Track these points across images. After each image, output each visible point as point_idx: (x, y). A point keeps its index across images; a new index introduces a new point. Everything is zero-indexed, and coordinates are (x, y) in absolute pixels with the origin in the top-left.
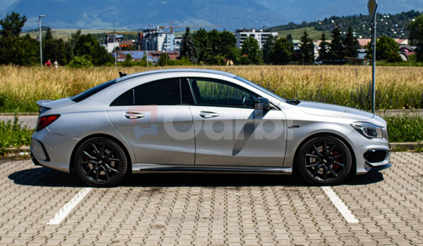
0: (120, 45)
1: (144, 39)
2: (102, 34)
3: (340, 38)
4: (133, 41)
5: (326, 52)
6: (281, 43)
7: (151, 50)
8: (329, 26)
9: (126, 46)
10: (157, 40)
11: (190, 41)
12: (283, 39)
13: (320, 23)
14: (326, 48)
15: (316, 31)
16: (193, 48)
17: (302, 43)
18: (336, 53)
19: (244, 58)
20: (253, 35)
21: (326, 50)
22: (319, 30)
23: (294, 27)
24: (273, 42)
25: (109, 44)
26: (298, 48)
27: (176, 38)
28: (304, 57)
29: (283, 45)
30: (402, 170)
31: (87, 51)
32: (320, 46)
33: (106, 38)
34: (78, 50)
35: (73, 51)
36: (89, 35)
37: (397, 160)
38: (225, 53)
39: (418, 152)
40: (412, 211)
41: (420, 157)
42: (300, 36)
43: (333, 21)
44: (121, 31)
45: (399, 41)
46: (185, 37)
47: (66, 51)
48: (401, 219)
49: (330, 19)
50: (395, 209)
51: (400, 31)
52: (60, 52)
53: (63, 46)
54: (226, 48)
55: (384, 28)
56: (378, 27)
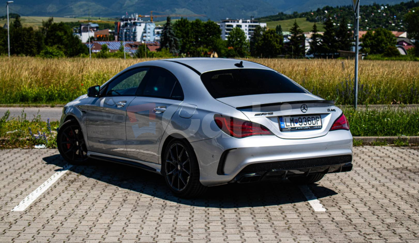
0: (95, 35)
1: (121, 29)
2: (77, 23)
3: (333, 29)
4: (110, 31)
5: (318, 44)
6: (269, 34)
7: (130, 41)
8: (322, 17)
9: (101, 36)
10: (135, 30)
11: (171, 31)
12: (272, 31)
13: (312, 14)
14: (318, 41)
15: (308, 22)
16: (174, 39)
17: (292, 35)
18: (329, 46)
19: (229, 51)
20: (240, 26)
21: (318, 42)
22: (311, 21)
23: (284, 17)
24: (261, 33)
25: (83, 34)
26: (289, 41)
27: (156, 28)
28: (294, 50)
29: (271, 37)
30: (378, 163)
31: (59, 41)
32: (311, 38)
33: (81, 27)
34: (49, 40)
35: (43, 41)
36: (62, 24)
37: (374, 153)
38: (209, 45)
39: (398, 146)
40: (381, 201)
41: (399, 151)
42: (290, 28)
43: (326, 12)
44: (96, 19)
45: (397, 34)
46: (166, 28)
47: (36, 41)
48: (369, 209)
49: (324, 10)
50: (365, 200)
51: (399, 23)
52: (30, 42)
53: (33, 35)
54: (210, 40)
55: (382, 20)
56: (375, 18)
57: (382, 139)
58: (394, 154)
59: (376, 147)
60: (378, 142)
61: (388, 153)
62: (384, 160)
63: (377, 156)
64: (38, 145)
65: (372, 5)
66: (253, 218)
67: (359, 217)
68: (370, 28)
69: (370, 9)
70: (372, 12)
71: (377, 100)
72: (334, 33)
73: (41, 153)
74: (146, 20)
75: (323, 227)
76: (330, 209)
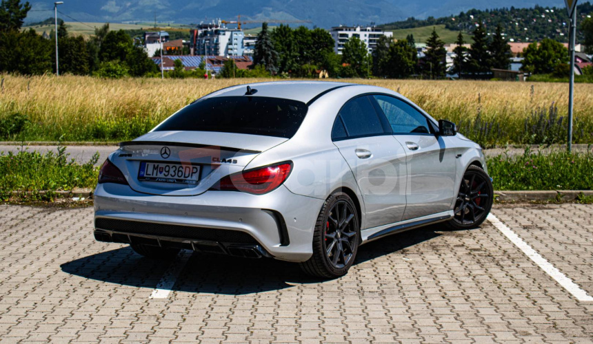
0: (164, 47)
1: (199, 38)
2: (138, 31)
4: (184, 41)
5: (465, 61)
6: (399, 47)
7: (210, 55)
8: (467, 24)
9: (173, 49)
10: (217, 40)
11: (268, 42)
12: (402, 42)
13: (453, 19)
14: (464, 55)
15: (448, 31)
16: (272, 52)
17: (429, 48)
18: (479, 63)
19: (344, 68)
20: (358, 36)
21: (464, 58)
22: (452, 29)
23: (416, 24)
24: (387, 45)
25: (148, 45)
26: (424, 55)
27: (245, 38)
28: (431, 68)
29: (401, 51)
32: (455, 52)
33: (145, 37)
38: (318, 61)
42: (426, 38)
43: (472, 16)
44: (164, 26)
45: (568, 47)
46: (261, 37)
49: (468, 14)
54: (319, 54)
55: (546, 28)
56: (537, 25)
65: (533, 8)
68: (530, 38)
69: (531, 13)
70: (534, 17)
72: (485, 46)
74: (232, 28)
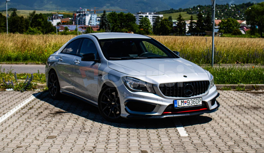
0: (61, 21)
1: (77, 17)
2: (50, 14)
3: (202, 19)
4: (70, 19)
5: (193, 27)
6: (164, 21)
7: (82, 25)
8: (196, 11)
9: (65, 22)
10: (85, 18)
11: (106, 19)
12: (166, 19)
13: (190, 9)
14: (193, 25)
15: (188, 15)
16: (108, 24)
17: (178, 22)
18: (200, 28)
19: (141, 31)
20: (148, 16)
21: (193, 26)
22: (190, 14)
23: (174, 11)
24: (160, 20)
25: (54, 20)
26: (176, 25)
27: (98, 17)
28: (179, 30)
29: (166, 23)
30: (225, 102)
31: (39, 24)
32: (190, 24)
33: (52, 17)
34: (33, 24)
35: (30, 24)
36: (41, 14)
37: (223, 95)
38: (129, 28)
39: (238, 91)
40: (226, 129)
41: (239, 94)
42: (177, 17)
43: (199, 8)
44: (62, 12)
45: (240, 22)
46: (103, 17)
47: (25, 25)
48: (217, 135)
49: (197, 7)
50: (214, 128)
51: (241, 15)
52: (22, 25)
53: (23, 21)
54: (129, 24)
55: (231, 13)
56: (227, 12)
57: (228, 86)
58: (236, 96)
59: (224, 91)
60: (226, 88)
61: (232, 95)
62: (229, 100)
63: (225, 97)
64: (8, 89)
65: (226, 4)
66: (138, 141)
67: (210, 140)
68: (224, 18)
69: (225, 7)
70: (226, 9)
71: (226, 61)
72: (203, 21)
73: (9, 94)
74: (91, 13)
75: (185, 148)
76: (191, 135)
